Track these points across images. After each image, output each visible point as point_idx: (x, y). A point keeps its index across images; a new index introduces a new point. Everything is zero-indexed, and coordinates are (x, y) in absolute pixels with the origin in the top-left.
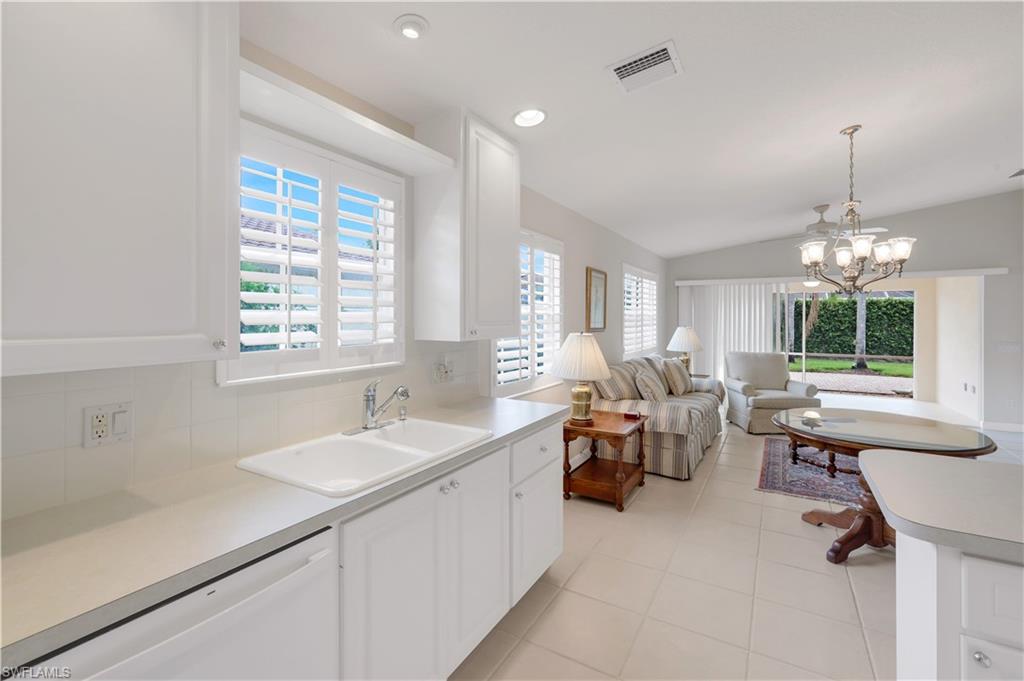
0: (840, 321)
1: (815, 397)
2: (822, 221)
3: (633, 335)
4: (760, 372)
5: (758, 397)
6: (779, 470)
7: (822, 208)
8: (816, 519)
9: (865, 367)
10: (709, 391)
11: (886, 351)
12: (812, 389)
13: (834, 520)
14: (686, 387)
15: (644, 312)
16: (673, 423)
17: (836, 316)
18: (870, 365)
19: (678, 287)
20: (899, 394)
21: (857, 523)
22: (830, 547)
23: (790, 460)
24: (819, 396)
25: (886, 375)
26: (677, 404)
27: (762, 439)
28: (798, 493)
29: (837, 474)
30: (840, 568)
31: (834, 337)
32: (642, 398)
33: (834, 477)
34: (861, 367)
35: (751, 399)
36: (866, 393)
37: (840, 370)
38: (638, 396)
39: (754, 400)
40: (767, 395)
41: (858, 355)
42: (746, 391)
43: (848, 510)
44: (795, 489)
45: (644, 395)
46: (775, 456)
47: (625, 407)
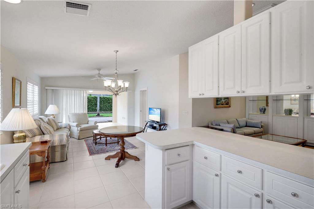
0: (92, 102)
1: (97, 125)
2: (99, 74)
3: (31, 109)
4: (81, 119)
5: (81, 127)
6: (93, 148)
7: (99, 69)
8: (108, 158)
9: (99, 115)
10: (65, 128)
11: (103, 110)
12: (96, 123)
13: (113, 157)
14: (57, 127)
15: (34, 99)
16: (61, 141)
17: (91, 101)
18: (100, 114)
19: (47, 89)
20: (109, 121)
21: (120, 155)
22: (115, 164)
23: (94, 145)
24: (98, 124)
25: (104, 117)
26: (62, 134)
27: (83, 140)
28: (101, 153)
29: (108, 145)
30: (118, 168)
31: (90, 107)
32: (44, 134)
33: (107, 146)
34: (98, 115)
35: (79, 128)
36: (102, 122)
37: (93, 117)
38: (42, 134)
39: (80, 128)
40: (84, 126)
41: (98, 112)
42: (77, 126)
43: (117, 153)
44: (99, 152)
45: (45, 132)
46: (89, 144)
47: (38, 139)
